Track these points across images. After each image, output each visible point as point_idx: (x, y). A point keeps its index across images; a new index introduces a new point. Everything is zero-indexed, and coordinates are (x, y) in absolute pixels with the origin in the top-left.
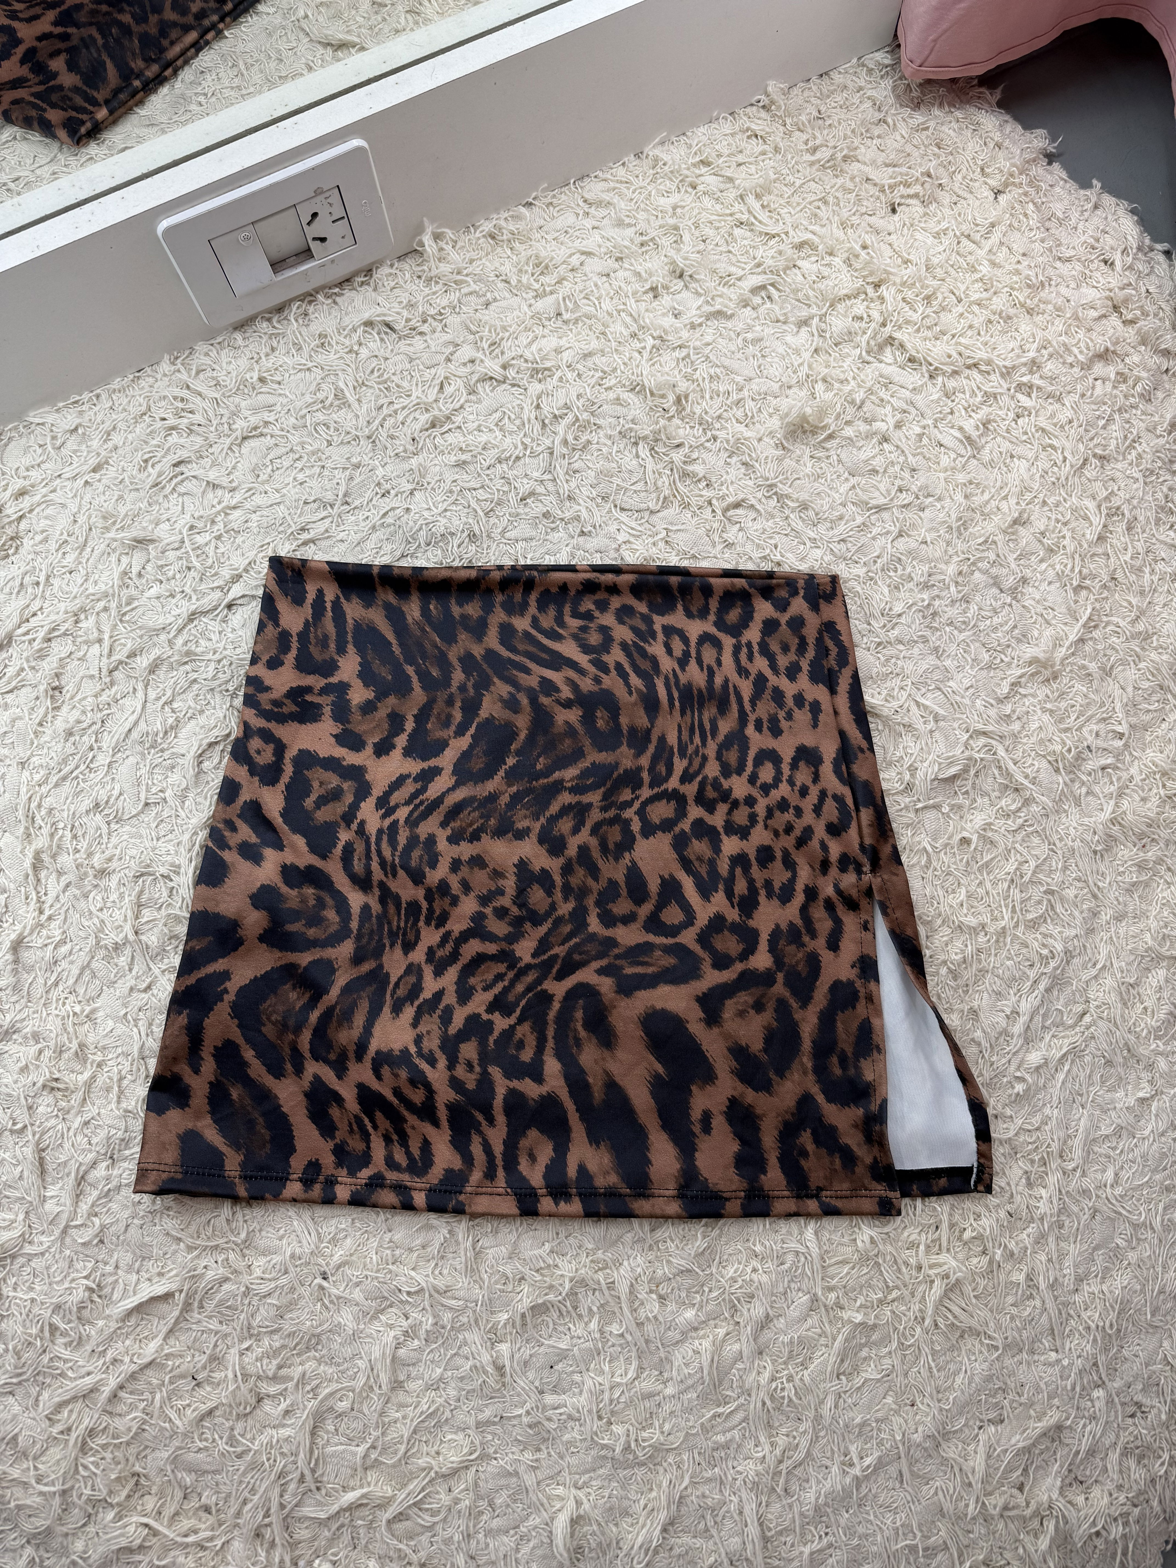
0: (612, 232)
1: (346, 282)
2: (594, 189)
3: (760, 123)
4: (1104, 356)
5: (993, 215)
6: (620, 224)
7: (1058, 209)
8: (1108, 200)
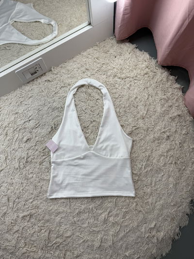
0: (77, 65)
1: (42, 75)
2: (74, 59)
3: (96, 48)
4: (146, 74)
5: (129, 56)
6: (78, 64)
7: (138, 54)
8: (145, 53)
